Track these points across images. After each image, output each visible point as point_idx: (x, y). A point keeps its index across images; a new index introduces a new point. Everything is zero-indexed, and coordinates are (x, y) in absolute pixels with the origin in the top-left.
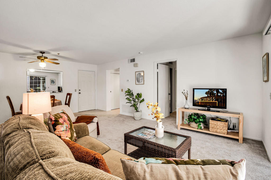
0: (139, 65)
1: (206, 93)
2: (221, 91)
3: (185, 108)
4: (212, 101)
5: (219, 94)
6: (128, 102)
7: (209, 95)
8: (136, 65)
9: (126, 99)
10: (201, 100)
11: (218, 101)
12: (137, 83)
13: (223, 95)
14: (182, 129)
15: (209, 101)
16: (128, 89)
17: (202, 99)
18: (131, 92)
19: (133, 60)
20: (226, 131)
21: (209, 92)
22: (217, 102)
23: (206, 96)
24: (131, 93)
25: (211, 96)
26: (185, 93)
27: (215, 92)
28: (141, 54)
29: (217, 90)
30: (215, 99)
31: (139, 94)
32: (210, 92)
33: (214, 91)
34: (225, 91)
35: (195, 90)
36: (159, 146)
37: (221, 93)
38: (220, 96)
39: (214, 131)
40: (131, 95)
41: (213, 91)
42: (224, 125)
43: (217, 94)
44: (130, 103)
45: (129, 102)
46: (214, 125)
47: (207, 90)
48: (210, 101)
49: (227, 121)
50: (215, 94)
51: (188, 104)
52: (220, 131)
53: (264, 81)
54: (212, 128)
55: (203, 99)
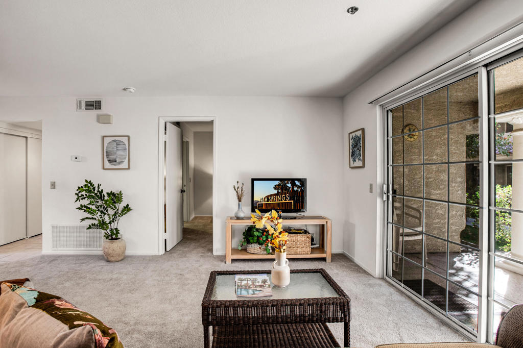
0: (114, 120)
1: (275, 188)
2: (297, 183)
3: (238, 218)
4: (285, 200)
5: (296, 189)
6: (87, 218)
7: (279, 191)
8: (105, 120)
9: (79, 208)
10: (266, 200)
11: (294, 200)
12: (107, 165)
13: (301, 189)
14: (233, 260)
15: (279, 201)
16: (86, 181)
17: (268, 198)
18: (94, 189)
19: (94, 105)
20: (309, 249)
21: (279, 185)
22: (292, 201)
23: (275, 192)
24: (96, 192)
25: (283, 191)
26: (238, 188)
27: (289, 185)
28: (131, 92)
29: (293, 181)
30: (289, 196)
31: (114, 194)
32: (282, 184)
33: (288, 183)
34: (303, 182)
35: (255, 181)
36: (284, 304)
37: (298, 187)
38: (297, 190)
39: (292, 253)
40: (93, 198)
41: (286, 184)
42: (307, 239)
43: (293, 188)
44: (93, 218)
45: (90, 216)
46: (292, 242)
47: (277, 183)
48: (282, 200)
49: (306, 232)
50: (290, 188)
51: (242, 211)
52: (300, 250)
53: (350, 167)
54: (289, 248)
55: (271, 198)
